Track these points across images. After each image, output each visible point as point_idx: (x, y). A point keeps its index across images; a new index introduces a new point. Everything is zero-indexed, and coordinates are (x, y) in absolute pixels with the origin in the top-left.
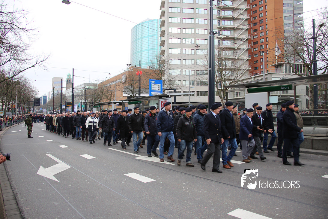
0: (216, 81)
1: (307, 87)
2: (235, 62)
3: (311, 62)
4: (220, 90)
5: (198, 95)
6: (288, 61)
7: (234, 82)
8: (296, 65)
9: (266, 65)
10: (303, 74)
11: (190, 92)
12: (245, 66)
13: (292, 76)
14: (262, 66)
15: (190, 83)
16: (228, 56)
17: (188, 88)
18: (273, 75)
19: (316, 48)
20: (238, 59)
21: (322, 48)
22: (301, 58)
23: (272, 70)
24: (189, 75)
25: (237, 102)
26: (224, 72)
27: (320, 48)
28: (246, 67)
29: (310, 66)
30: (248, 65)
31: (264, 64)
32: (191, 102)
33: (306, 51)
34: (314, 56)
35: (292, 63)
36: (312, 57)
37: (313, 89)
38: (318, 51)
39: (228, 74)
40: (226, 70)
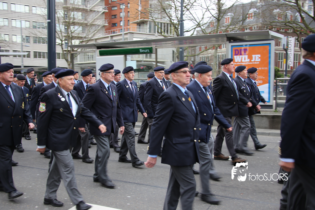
0: (61, 38)
1: (173, 51)
2: (86, 15)
3: (178, 21)
4: (66, 51)
5: (35, 56)
6: (152, 17)
7: (86, 41)
8: (161, 23)
9: (127, 21)
10: (169, 36)
11: (24, 52)
12: (99, 20)
13: (156, 36)
14: (122, 22)
15: (23, 40)
16: (76, 5)
17: (20, 47)
18: (135, 34)
19: (184, 5)
20: (91, 11)
21: (191, 5)
22: (168, 15)
23: (133, 28)
24: (21, 28)
25: (89, 68)
26: (72, 27)
27: (189, 5)
28: (102, 22)
29: (177, 26)
30: (104, 19)
31: (123, 19)
32: (25, 67)
33: (173, 7)
34: (182, 15)
35: (157, 21)
36: (179, 16)
37: (179, 54)
38: (186, 8)
39: (76, 30)
40: (74, 24)
